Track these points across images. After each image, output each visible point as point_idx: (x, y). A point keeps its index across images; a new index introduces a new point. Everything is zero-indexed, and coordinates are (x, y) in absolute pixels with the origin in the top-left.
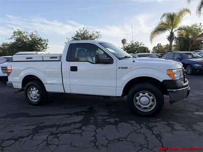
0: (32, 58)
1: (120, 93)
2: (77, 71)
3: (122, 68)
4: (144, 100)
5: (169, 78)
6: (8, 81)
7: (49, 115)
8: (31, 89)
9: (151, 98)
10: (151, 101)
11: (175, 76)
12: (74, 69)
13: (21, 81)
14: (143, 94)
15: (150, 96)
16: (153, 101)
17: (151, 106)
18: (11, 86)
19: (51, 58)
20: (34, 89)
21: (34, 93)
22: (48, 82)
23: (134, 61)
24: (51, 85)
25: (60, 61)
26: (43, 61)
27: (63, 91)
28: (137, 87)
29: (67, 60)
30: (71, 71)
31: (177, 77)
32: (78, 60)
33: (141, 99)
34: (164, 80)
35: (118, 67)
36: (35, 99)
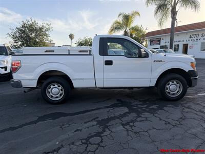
1: (153, 84)
2: (112, 65)
3: (157, 61)
4: (173, 88)
8: (52, 87)
12: (109, 63)
15: (178, 84)
17: (178, 92)
19: (80, 51)
20: (56, 86)
21: (55, 91)
23: (165, 56)
24: (81, 80)
26: (69, 55)
27: (94, 86)
28: (169, 77)
29: (100, 54)
30: (106, 65)
33: (171, 87)
34: (189, 71)
35: (153, 61)
36: (57, 97)
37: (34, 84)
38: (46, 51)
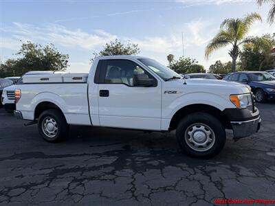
0: (48, 79)
1: (166, 127)
2: (108, 96)
3: (169, 92)
4: (199, 135)
5: (232, 106)
6: (15, 109)
7: (70, 156)
8: (47, 121)
9: (209, 132)
10: (208, 137)
11: (241, 103)
12: (104, 93)
13: (34, 110)
14: (197, 127)
15: (207, 130)
16: (211, 136)
17: (208, 144)
18: (20, 116)
19: (74, 79)
20: (51, 120)
21: (50, 126)
22: (70, 111)
23: (185, 84)
24: (74, 115)
25: (86, 83)
26: (63, 83)
27: (90, 124)
28: (189, 118)
29: (95, 82)
30: (101, 96)
31: (244, 104)
32: (109, 82)
34: (226, 109)
35: (163, 92)
36: (52, 134)
37: (32, 117)
38: (42, 79)
